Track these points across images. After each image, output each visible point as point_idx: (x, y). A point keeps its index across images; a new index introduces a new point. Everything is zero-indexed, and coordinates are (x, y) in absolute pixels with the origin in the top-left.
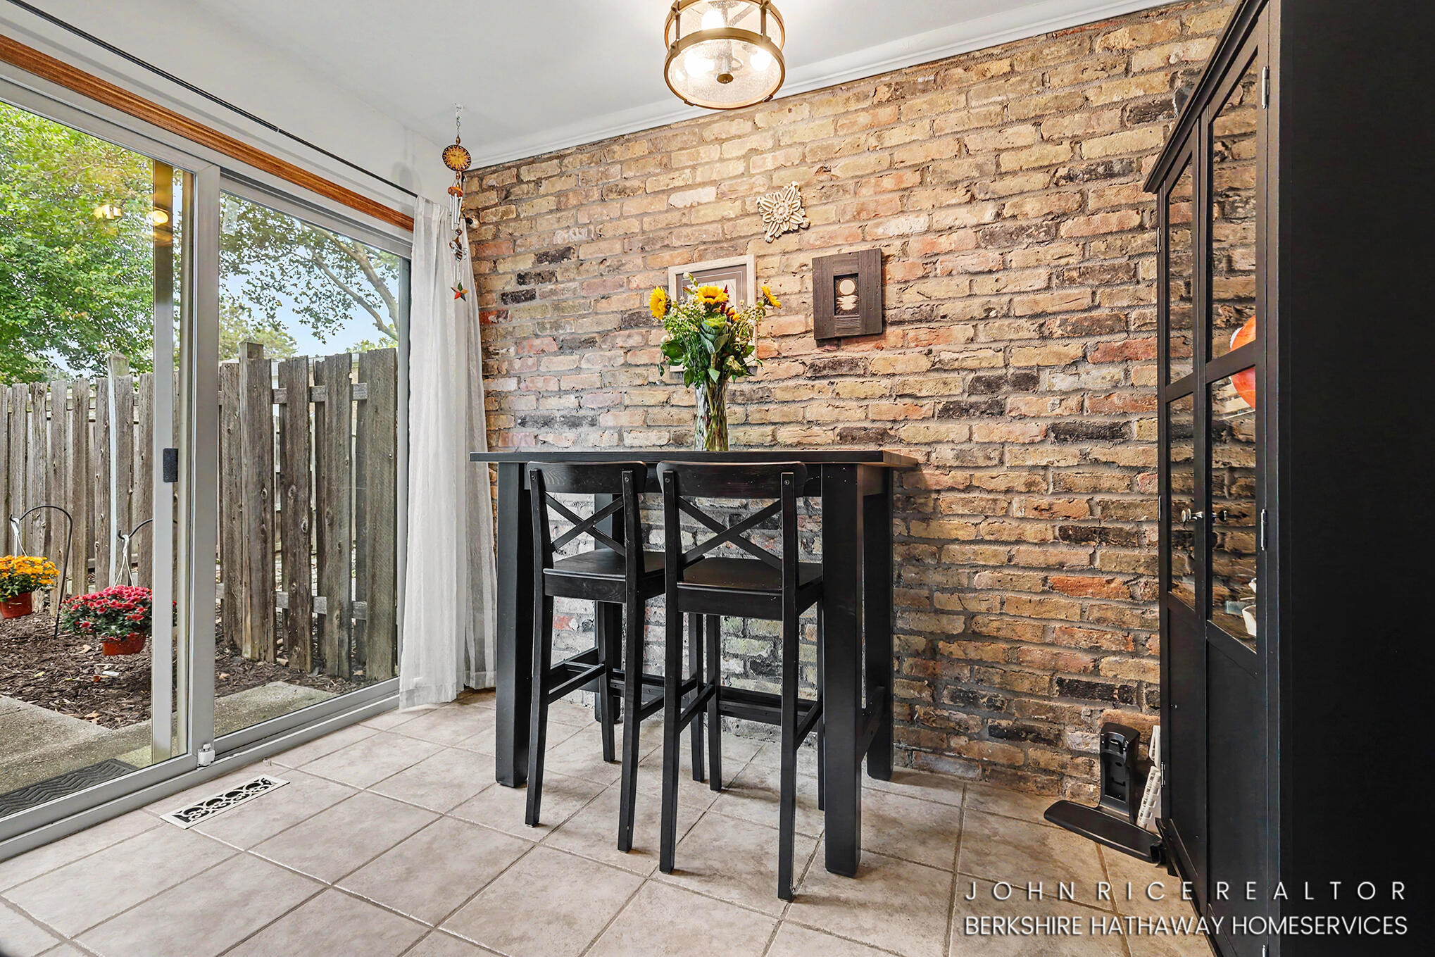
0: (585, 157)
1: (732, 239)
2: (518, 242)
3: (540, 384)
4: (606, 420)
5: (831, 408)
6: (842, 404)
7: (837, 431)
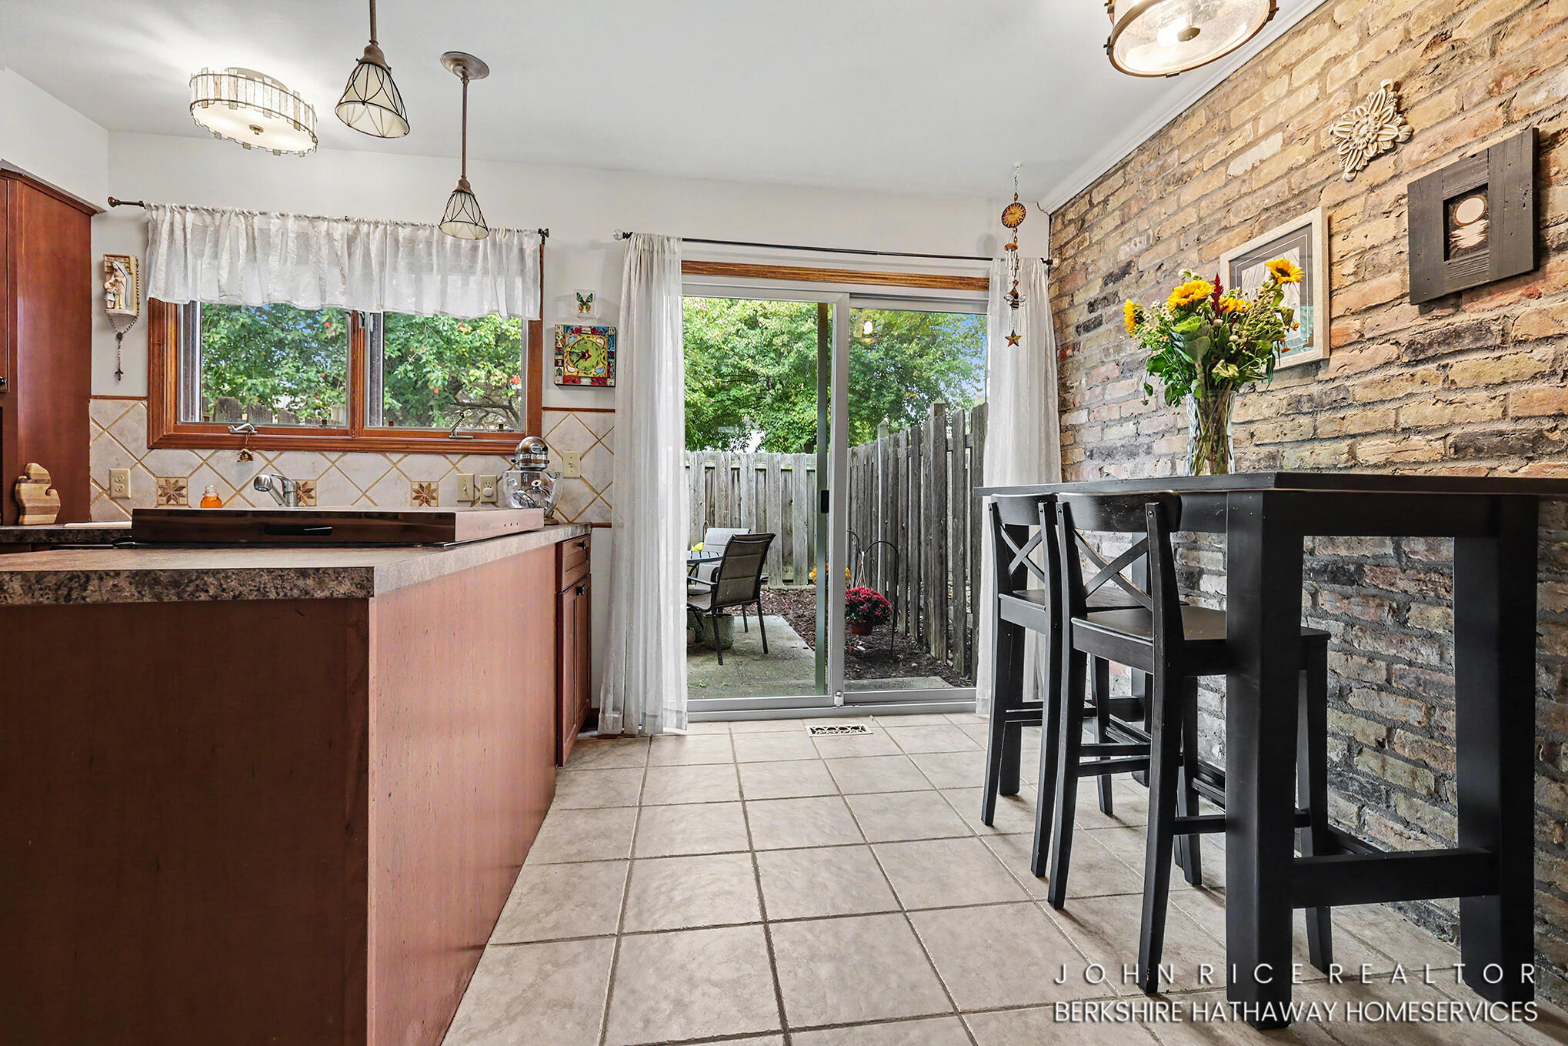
0: (1144, 157)
1: (1301, 193)
2: (1090, 270)
3: (1104, 414)
4: (1161, 446)
5: (1439, 405)
7: (1450, 440)
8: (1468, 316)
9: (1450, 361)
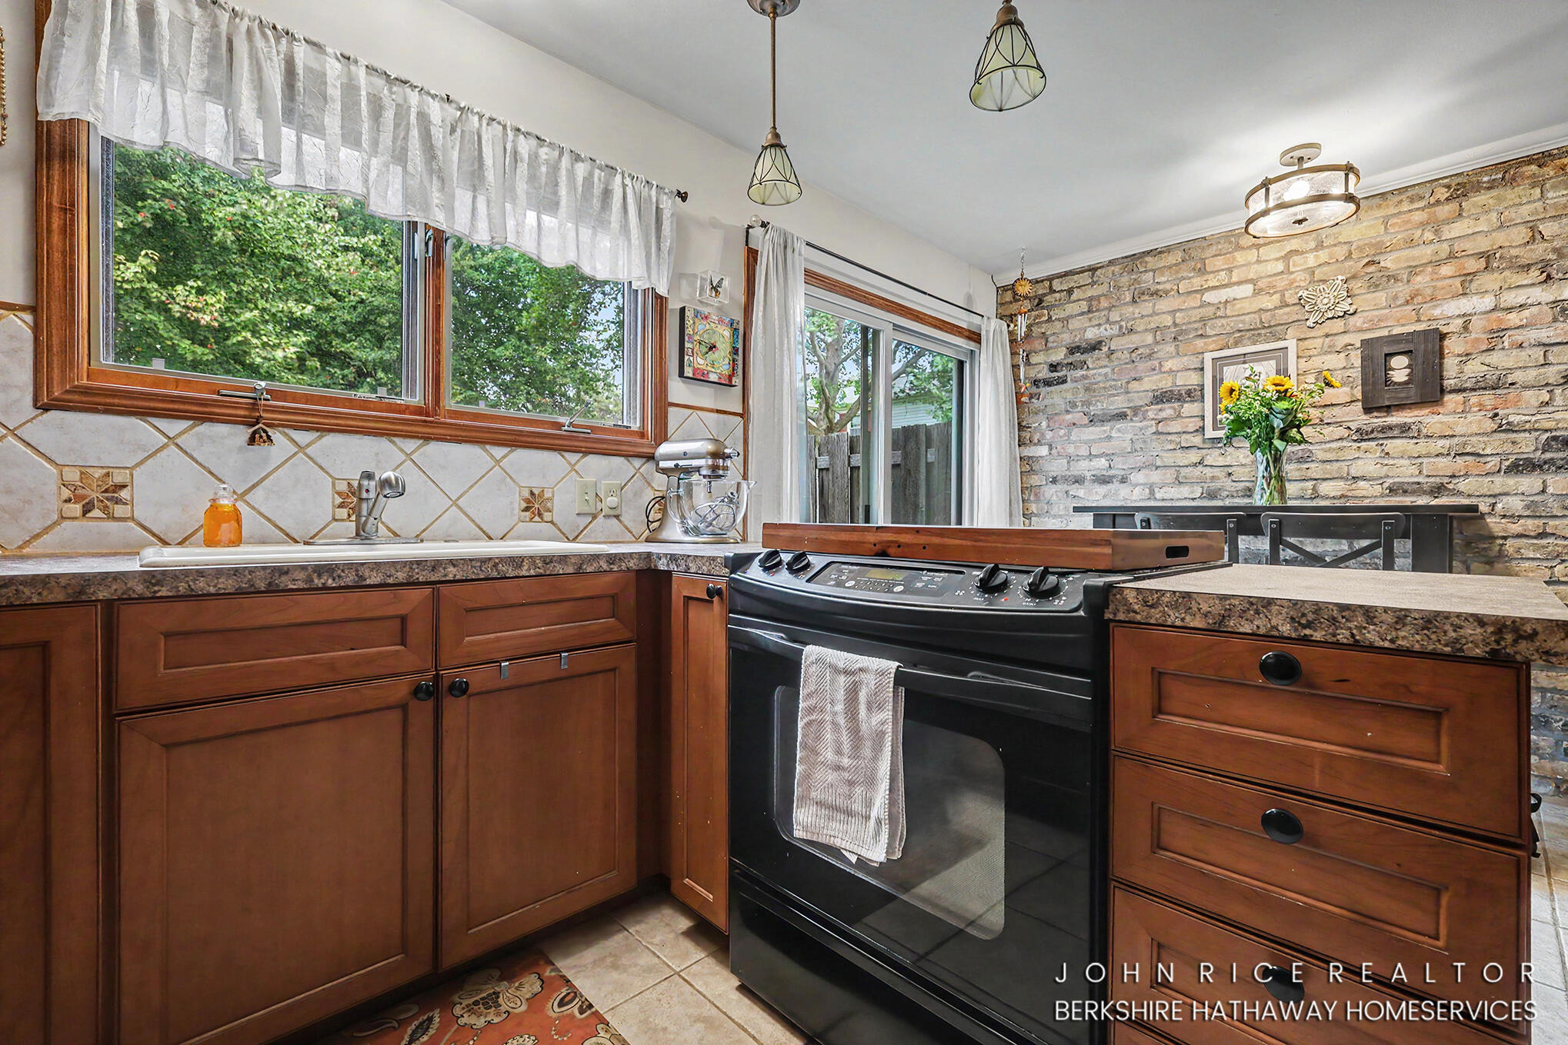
0: (1117, 269)
1: (1270, 327)
2: (1051, 339)
3: (1071, 450)
4: (1138, 477)
5: (1379, 465)
6: (1391, 462)
7: (1386, 485)
8: (1396, 418)
9: (1385, 442)
